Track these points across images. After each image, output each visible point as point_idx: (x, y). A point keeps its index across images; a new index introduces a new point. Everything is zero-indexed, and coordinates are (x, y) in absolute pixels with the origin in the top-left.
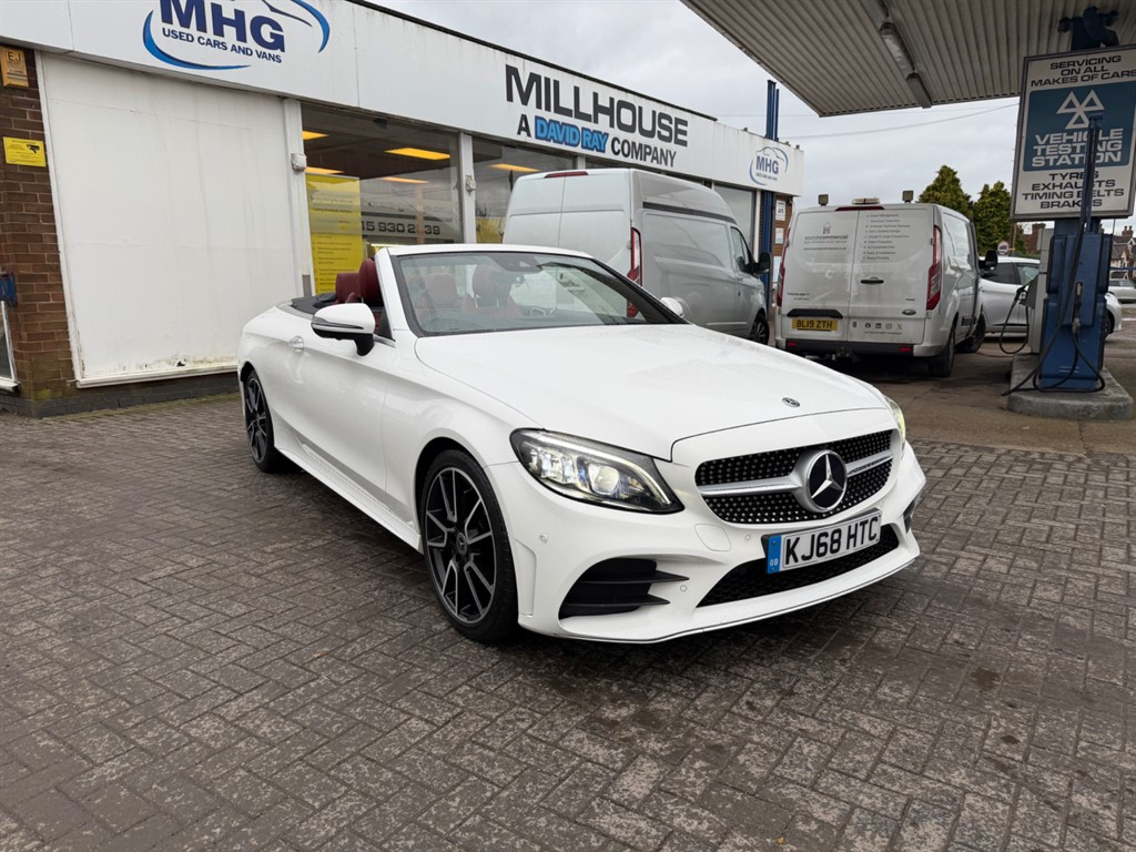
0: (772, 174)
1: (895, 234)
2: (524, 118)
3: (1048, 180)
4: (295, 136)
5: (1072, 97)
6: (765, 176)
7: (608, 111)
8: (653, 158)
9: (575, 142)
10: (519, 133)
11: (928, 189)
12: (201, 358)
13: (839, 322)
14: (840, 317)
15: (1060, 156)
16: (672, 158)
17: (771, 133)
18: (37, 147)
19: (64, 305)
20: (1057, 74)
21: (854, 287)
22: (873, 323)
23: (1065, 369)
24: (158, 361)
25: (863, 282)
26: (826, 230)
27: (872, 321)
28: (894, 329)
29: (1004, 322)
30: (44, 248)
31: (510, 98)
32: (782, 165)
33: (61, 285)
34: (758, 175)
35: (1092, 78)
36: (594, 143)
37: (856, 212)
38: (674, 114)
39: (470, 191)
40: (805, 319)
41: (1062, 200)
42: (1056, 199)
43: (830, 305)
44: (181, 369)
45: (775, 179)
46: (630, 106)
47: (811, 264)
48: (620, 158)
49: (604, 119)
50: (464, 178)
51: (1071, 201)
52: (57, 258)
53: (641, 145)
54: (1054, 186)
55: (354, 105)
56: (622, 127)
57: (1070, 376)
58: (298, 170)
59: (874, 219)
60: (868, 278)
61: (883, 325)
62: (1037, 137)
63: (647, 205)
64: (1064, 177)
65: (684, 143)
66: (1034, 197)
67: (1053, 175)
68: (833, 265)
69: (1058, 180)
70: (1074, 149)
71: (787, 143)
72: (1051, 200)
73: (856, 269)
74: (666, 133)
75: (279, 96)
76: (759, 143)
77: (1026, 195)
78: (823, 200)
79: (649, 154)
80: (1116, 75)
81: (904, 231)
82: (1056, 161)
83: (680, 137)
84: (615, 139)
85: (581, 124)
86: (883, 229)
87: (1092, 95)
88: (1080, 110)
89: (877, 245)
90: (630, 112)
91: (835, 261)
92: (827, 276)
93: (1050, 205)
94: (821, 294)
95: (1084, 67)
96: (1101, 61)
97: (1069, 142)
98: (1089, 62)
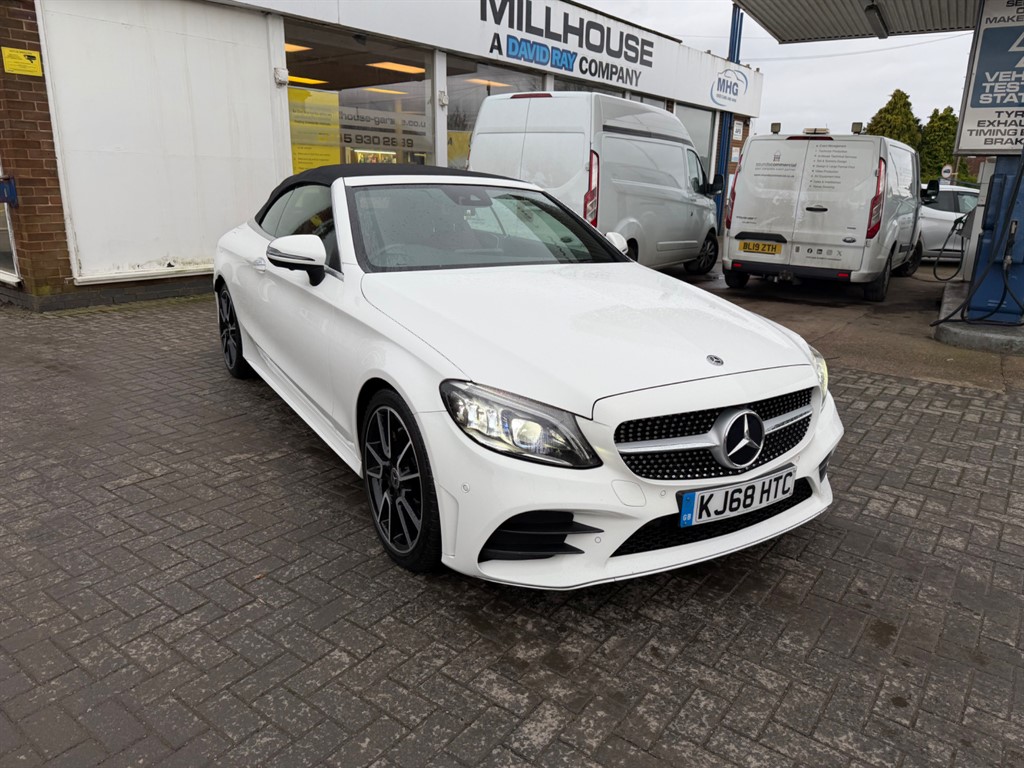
0: (732, 96)
1: (842, 164)
2: (497, 36)
3: (994, 117)
4: (277, 48)
6: (725, 98)
7: (578, 32)
8: (619, 78)
9: (545, 61)
10: (491, 51)
11: (881, 112)
12: (188, 260)
13: (783, 245)
14: (785, 241)
15: (1008, 93)
16: (637, 78)
17: (733, 56)
18: (34, 58)
19: (61, 208)
20: (1012, 11)
21: (799, 214)
22: (815, 249)
23: (992, 303)
24: (150, 262)
25: (808, 209)
26: (777, 158)
27: (815, 247)
28: (835, 255)
29: (940, 247)
30: (42, 154)
31: (484, 17)
32: (741, 87)
33: (59, 189)
34: (719, 96)
36: (563, 62)
37: (807, 141)
38: (641, 35)
39: (443, 106)
40: (751, 242)
41: (1006, 138)
42: (1000, 136)
43: (775, 230)
44: (170, 269)
45: (734, 100)
46: (599, 27)
47: (760, 190)
48: (587, 77)
49: (573, 39)
50: (437, 94)
51: (1014, 138)
52: (54, 164)
53: (607, 65)
54: (999, 123)
55: (335, 21)
56: (591, 47)
57: (997, 310)
58: (281, 84)
59: (823, 149)
60: (813, 206)
61: (824, 251)
62: (987, 74)
63: (606, 128)
64: (1009, 115)
65: (649, 64)
66: (978, 133)
67: (999, 113)
68: (781, 192)
69: (1004, 118)
70: (1021, 87)
71: (748, 66)
72: (994, 137)
73: (802, 196)
74: (632, 54)
75: (263, 12)
76: (721, 65)
77: (971, 131)
78: (776, 128)
79: (615, 73)
81: (850, 162)
82: (1003, 98)
83: (646, 58)
84: (584, 59)
85: (551, 43)
86: (831, 159)
89: (824, 174)
90: (598, 33)
91: (782, 189)
92: (774, 201)
93: (993, 142)
94: (768, 219)
97: (1018, 80)
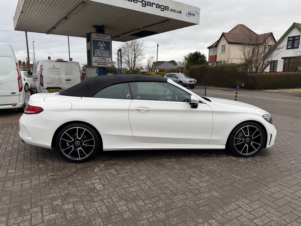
1: (72, 68)
3: (98, 59)
5: (100, 42)
14: (61, 89)
20: (97, 37)
21: (64, 81)
25: (66, 80)
26: (54, 66)
35: (103, 39)
37: (59, 62)
40: (51, 90)
41: (101, 64)
42: (100, 63)
43: (58, 86)
47: (51, 75)
51: (102, 64)
60: (67, 79)
62: (95, 50)
64: (100, 59)
66: (96, 62)
68: (58, 76)
70: (101, 53)
73: (64, 77)
77: (94, 62)
78: (49, 58)
80: (106, 39)
81: (74, 68)
82: (99, 55)
86: (69, 67)
87: (103, 43)
88: (102, 45)
89: (68, 71)
91: (58, 74)
92: (56, 78)
93: (99, 64)
94: (55, 83)
95: (101, 37)
96: (104, 36)
97: (101, 51)
98: (102, 36)
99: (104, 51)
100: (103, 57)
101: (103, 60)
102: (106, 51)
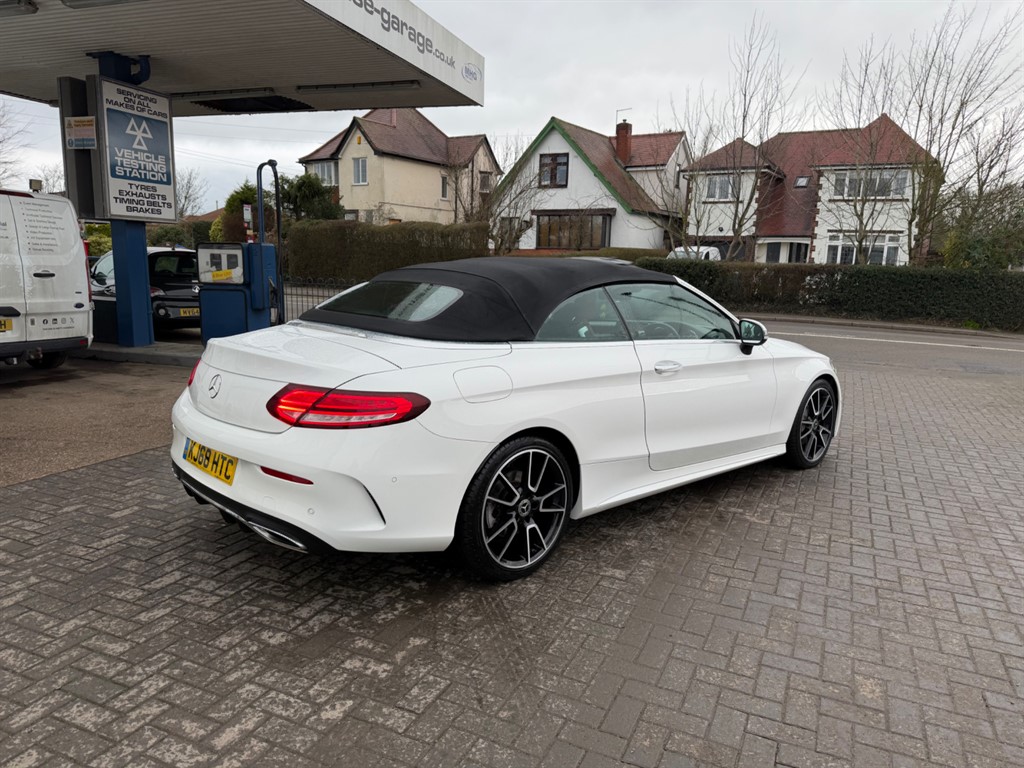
1: (52, 225)
3: (128, 188)
5: (132, 122)
14: (17, 314)
15: (132, 169)
20: (120, 99)
21: (29, 282)
22: (50, 319)
25: (36, 275)
27: (50, 317)
28: (68, 322)
35: (143, 110)
37: (7, 196)
42: (135, 205)
43: (4, 302)
51: (144, 207)
54: (132, 194)
59: (28, 207)
60: (40, 272)
61: (59, 321)
64: (137, 187)
66: (122, 200)
67: (131, 185)
69: (134, 189)
70: (140, 165)
72: (132, 206)
73: (29, 263)
77: (116, 198)
80: (155, 113)
81: (59, 223)
82: (131, 173)
86: (40, 218)
87: (144, 124)
88: (139, 134)
89: (39, 235)
91: (1, 250)
93: (132, 209)
95: (137, 100)
96: (146, 98)
97: (136, 158)
98: (139, 97)
99: (148, 157)
100: (146, 180)
101: (147, 193)
102: (156, 158)
